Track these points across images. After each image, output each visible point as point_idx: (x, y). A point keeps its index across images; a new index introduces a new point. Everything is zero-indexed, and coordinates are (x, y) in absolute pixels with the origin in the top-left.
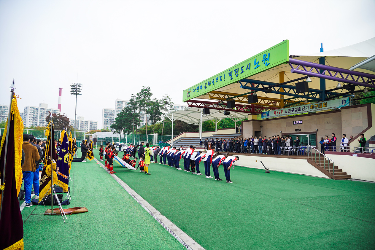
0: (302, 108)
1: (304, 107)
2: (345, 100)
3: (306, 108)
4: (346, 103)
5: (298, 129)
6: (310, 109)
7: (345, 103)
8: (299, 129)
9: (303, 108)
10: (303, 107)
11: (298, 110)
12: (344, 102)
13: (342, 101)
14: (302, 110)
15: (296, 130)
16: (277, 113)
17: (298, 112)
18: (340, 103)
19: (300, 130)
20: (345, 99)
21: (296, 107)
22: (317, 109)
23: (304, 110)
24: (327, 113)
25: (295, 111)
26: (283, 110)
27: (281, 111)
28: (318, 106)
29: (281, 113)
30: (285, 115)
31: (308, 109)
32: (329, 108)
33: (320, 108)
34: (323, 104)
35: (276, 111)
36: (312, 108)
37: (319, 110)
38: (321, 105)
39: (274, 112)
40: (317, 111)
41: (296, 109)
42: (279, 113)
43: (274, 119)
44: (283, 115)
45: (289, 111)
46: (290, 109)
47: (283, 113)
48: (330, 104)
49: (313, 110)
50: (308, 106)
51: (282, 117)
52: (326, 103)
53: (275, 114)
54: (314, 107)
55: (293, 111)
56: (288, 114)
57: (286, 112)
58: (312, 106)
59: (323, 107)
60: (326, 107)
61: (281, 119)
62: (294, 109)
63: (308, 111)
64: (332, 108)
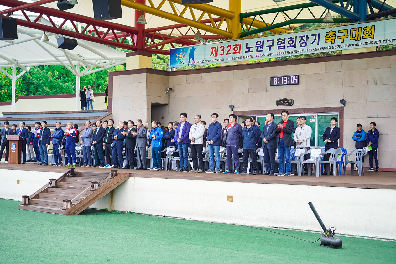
0: (299, 39)
1: (305, 38)
3: (311, 39)
5: (284, 100)
6: (323, 44)
8: (288, 100)
9: (302, 39)
10: (302, 37)
11: (287, 44)
14: (298, 44)
15: (279, 103)
16: (220, 52)
17: (287, 49)
19: (292, 101)
21: (282, 37)
22: (344, 44)
23: (305, 44)
24: (375, 57)
25: (279, 47)
26: (240, 44)
27: (233, 47)
28: (349, 34)
29: (233, 53)
30: (245, 57)
31: (318, 44)
32: (382, 41)
33: (355, 39)
34: (365, 30)
35: (218, 47)
36: (329, 40)
37: (350, 47)
38: (358, 33)
39: (212, 48)
40: (345, 48)
41: (281, 42)
42: (227, 54)
43: (211, 69)
44: (238, 58)
45: (258, 48)
46: (263, 41)
47: (239, 52)
48: (385, 31)
49: (334, 46)
50: (319, 34)
51: (236, 63)
52: (372, 27)
53: (214, 55)
54: (335, 36)
55: (270, 47)
56: (257, 55)
57: (249, 51)
58: (330, 36)
59: (363, 38)
60: (371, 39)
61: (232, 71)
62: (273, 41)
63: (316, 50)
64: (389, 40)
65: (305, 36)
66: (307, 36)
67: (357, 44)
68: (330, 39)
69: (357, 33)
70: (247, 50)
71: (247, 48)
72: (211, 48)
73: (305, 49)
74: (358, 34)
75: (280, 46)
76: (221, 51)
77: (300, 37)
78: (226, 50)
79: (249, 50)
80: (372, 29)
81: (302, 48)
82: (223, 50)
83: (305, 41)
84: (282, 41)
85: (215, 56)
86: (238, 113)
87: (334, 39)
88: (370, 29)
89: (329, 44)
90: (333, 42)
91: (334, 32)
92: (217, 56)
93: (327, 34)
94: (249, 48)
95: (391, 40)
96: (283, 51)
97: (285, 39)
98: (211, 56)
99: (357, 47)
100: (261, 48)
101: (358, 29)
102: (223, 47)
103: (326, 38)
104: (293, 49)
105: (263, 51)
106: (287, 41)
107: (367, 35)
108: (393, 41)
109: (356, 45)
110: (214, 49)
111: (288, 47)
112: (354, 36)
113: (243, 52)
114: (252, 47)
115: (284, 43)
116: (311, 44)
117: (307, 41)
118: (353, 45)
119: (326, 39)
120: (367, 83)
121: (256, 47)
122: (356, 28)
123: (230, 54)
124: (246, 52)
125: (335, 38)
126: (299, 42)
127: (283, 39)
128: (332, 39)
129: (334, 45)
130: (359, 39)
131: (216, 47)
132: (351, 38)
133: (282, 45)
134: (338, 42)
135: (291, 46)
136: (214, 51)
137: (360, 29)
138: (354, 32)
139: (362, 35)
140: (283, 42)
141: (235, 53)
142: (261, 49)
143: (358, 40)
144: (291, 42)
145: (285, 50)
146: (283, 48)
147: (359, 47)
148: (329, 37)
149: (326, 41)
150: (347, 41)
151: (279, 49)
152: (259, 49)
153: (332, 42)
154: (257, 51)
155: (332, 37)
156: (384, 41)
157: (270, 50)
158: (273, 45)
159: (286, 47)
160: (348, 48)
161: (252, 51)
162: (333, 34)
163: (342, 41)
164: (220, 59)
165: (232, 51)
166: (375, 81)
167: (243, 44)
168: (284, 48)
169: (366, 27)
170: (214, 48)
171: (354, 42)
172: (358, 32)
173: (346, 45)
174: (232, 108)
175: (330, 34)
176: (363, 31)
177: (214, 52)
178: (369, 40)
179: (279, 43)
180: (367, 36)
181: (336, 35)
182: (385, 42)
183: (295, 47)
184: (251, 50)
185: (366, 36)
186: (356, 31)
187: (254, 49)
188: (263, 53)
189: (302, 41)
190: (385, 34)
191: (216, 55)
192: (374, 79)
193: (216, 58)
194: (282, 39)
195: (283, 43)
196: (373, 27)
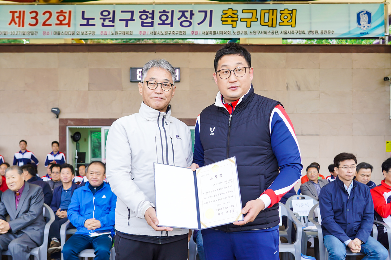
0: (177, 15)
1: (188, 15)
2: (369, 14)
3: (199, 16)
4: (374, 24)
7: (369, 22)
9: (183, 15)
10: (183, 12)
11: (157, 21)
12: (364, 19)
13: (358, 15)
14: (176, 22)
17: (158, 28)
18: (349, 22)
20: (369, 11)
21: (149, 9)
22: (251, 30)
23: (188, 24)
24: (298, 52)
25: (143, 23)
26: (70, 12)
27: (55, 15)
28: (258, 17)
29: (57, 24)
30: (80, 33)
31: (210, 25)
32: (306, 32)
33: (268, 25)
34: (282, 14)
35: (24, 12)
36: (227, 21)
37: (261, 36)
38: (273, 17)
39: (13, 13)
40: (253, 36)
41: (147, 16)
42: (44, 24)
43: (12, 47)
44: (67, 34)
45: (104, 21)
46: (114, 12)
47: (69, 24)
48: (310, 19)
49: (236, 32)
50: (211, 12)
51: (62, 42)
52: (292, 11)
53: (16, 24)
54: (237, 17)
55: (127, 21)
56: (102, 32)
57: (88, 24)
58: (230, 16)
59: (279, 25)
60: (292, 27)
61: (56, 54)
62: (132, 12)
63: (207, 34)
64: (317, 32)
65: (187, 11)
66: (191, 11)
67: (271, 32)
68: (229, 20)
69: (271, 17)
70: (85, 22)
71: (83, 18)
72: (11, 12)
73: (188, 30)
74: (273, 19)
75: (145, 21)
76: (32, 18)
77: (180, 11)
78: (42, 18)
79: (88, 22)
80: (292, 13)
81: (183, 29)
82: (35, 18)
83: (189, 19)
84: (148, 14)
85: (19, 26)
86: (69, 122)
87: (236, 21)
88: (290, 14)
89: (228, 28)
90: (234, 26)
91: (236, 12)
92: (23, 26)
93: (224, 12)
94: (88, 20)
95: (319, 32)
96: (150, 29)
97: (153, 11)
98: (10, 24)
99: (271, 36)
100: (109, 21)
101: (271, 11)
102: (37, 13)
103: (222, 17)
104: (167, 28)
105: (113, 26)
106: (157, 15)
107: (285, 21)
108: (322, 33)
109: (269, 33)
110: (17, 15)
111: (159, 24)
112: (266, 20)
113: (75, 25)
114: (93, 19)
115: (152, 18)
116: (199, 24)
117: (191, 18)
118: (265, 33)
119: (223, 19)
120: (287, 87)
121: (101, 19)
122: (269, 10)
123: (50, 25)
124: (81, 25)
125: (236, 19)
126: (179, 19)
127: (151, 12)
128: (232, 21)
129: (235, 30)
130: (274, 25)
131: (20, 12)
132: (262, 23)
133: (149, 20)
134: (241, 26)
135: (164, 24)
136: (17, 17)
137: (275, 11)
138: (267, 15)
139: (279, 20)
140: (150, 16)
141: (61, 24)
142: (111, 24)
143: (272, 27)
144: (164, 18)
145: (154, 29)
146: (150, 25)
147: (274, 36)
148: (227, 17)
149: (224, 23)
150: (256, 26)
151: (142, 26)
152: (107, 23)
153: (232, 24)
154: (103, 25)
155: (232, 17)
156: (309, 32)
157: (127, 26)
158: (132, 19)
159: (156, 24)
160: (257, 36)
161: (94, 25)
162: (233, 14)
163: (249, 25)
164: (30, 32)
165: (53, 20)
166: (298, 86)
167: (75, 12)
168: (152, 26)
169: (284, 10)
170: (16, 12)
171: (266, 28)
172: (273, 15)
173: (255, 32)
174: (57, 113)
175: (230, 13)
176: (279, 15)
177: (17, 20)
178: (288, 29)
179: (144, 17)
180: (285, 23)
181: (238, 15)
182: (311, 33)
183: (172, 26)
184: (91, 22)
185: (283, 22)
186: (269, 13)
187: (98, 22)
188: (115, 29)
189: (183, 19)
190: (311, 23)
191: (21, 23)
192: (297, 82)
193: (21, 29)
194: (148, 12)
195: (150, 18)
196: (294, 11)
